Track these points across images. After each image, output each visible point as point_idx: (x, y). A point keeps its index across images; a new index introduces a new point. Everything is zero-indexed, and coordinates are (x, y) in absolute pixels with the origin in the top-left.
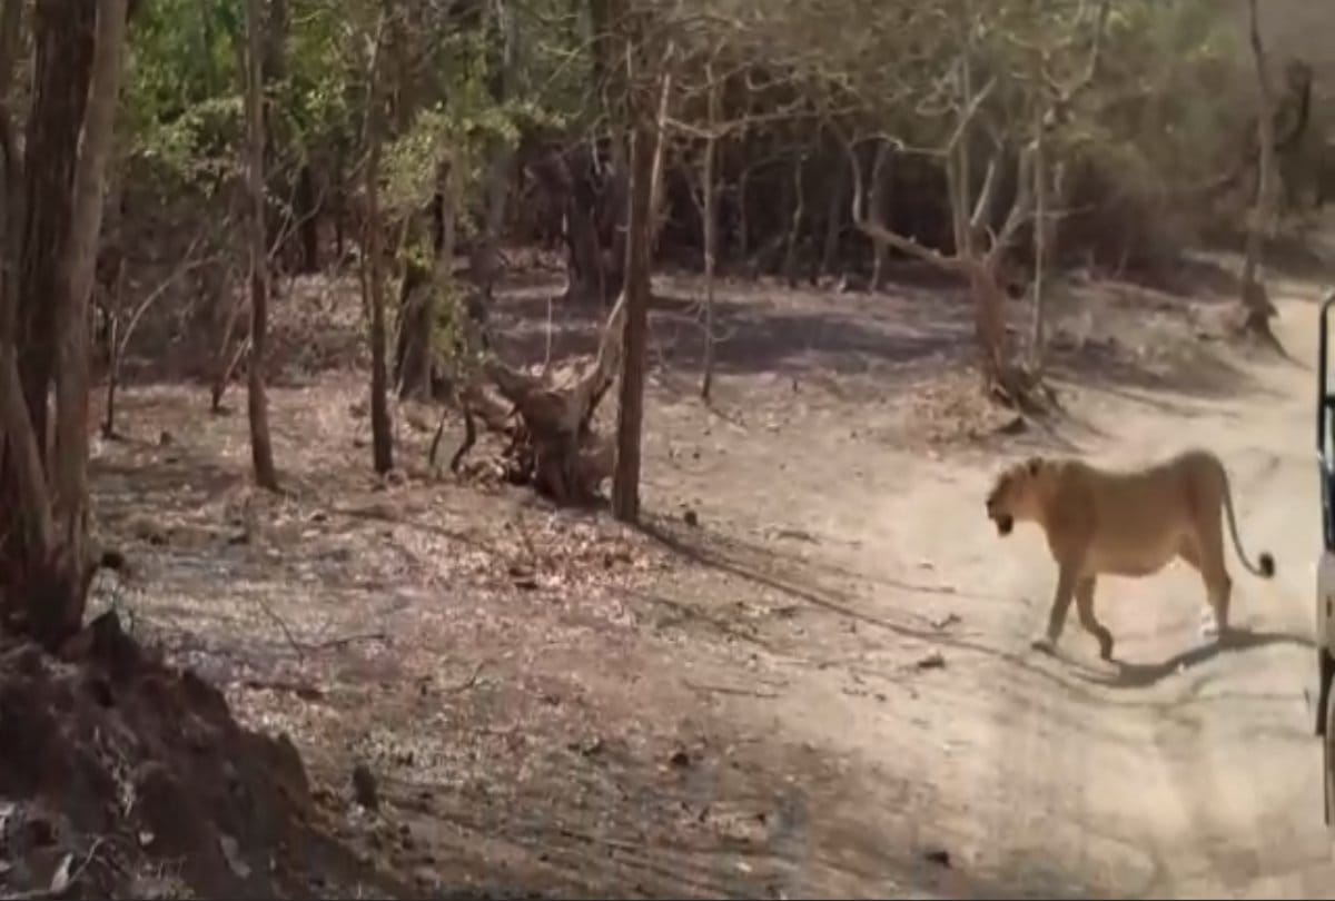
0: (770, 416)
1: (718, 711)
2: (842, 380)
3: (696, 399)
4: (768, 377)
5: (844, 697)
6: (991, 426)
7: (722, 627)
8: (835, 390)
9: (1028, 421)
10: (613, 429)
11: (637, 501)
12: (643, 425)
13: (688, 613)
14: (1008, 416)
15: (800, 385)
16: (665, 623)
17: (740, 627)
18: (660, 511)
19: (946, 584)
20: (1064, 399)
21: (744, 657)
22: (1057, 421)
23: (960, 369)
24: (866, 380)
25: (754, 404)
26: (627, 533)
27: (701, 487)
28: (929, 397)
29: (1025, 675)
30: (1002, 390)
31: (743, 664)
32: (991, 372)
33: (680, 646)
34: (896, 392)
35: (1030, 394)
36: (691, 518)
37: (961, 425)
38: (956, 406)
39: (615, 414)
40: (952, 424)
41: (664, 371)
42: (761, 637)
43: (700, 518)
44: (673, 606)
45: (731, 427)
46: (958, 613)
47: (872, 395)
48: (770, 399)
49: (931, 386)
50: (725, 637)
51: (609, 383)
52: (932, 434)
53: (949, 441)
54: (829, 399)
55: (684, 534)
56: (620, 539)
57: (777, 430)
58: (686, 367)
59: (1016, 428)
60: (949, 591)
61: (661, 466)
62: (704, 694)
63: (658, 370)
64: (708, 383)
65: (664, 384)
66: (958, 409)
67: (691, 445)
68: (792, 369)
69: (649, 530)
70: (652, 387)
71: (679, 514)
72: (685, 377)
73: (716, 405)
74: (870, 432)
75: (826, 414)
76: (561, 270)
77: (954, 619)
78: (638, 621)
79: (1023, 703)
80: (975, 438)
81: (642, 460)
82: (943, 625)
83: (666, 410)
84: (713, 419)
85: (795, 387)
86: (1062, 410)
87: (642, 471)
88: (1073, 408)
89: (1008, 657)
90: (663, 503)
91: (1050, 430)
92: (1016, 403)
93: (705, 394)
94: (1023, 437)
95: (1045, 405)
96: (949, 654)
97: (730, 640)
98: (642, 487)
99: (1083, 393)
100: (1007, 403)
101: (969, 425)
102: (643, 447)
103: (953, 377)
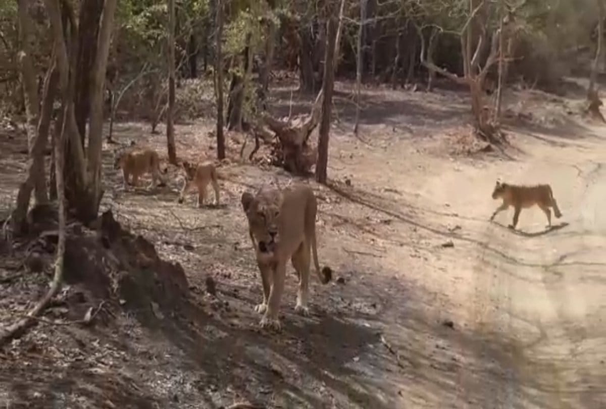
0: (383, 142)
1: (357, 261)
2: (413, 128)
3: (352, 133)
4: (382, 126)
5: (411, 258)
6: (476, 148)
7: (360, 227)
8: (411, 131)
9: (493, 146)
10: (317, 145)
11: (325, 174)
12: (329, 144)
13: (346, 221)
14: (484, 144)
15: (396, 129)
16: (336, 225)
17: (367, 228)
18: (336, 179)
19: (455, 213)
20: (509, 138)
21: (369, 240)
22: (506, 148)
23: (465, 125)
24: (425, 128)
25: (375, 137)
26: (321, 187)
27: (353, 170)
28: (450, 135)
29: (487, 251)
30: (483, 134)
31: (368, 243)
32: (477, 126)
33: (342, 234)
34: (437, 133)
35: (494, 135)
36: (348, 182)
37: (464, 147)
38: (461, 139)
39: (317, 139)
40: (459, 147)
41: (339, 122)
42: (376, 232)
43: (352, 183)
44: (339, 217)
45: (367, 146)
46: (459, 224)
47: (426, 134)
48: (383, 135)
49: (451, 131)
50: (361, 231)
51: (315, 126)
52: (452, 151)
53: (458, 154)
54: (408, 135)
55: (344, 188)
56: (318, 190)
57: (386, 148)
58: (348, 120)
59: (488, 149)
60: (456, 215)
61: (337, 160)
62: (350, 253)
63: (336, 122)
64: (357, 128)
65: (338, 127)
66: (462, 141)
67: (350, 153)
68: (394, 123)
69: (331, 186)
70: (333, 129)
71: (343, 181)
72: (347, 124)
73: (360, 136)
74: (425, 149)
75: (406, 142)
76: (297, 79)
77: (458, 227)
78: (325, 224)
79: (487, 263)
80: (469, 153)
81: (328, 158)
82: (454, 230)
83: (339, 138)
84: (358, 142)
85: (394, 130)
86: (509, 143)
87: (328, 163)
88: (512, 142)
89: (481, 244)
90: (337, 176)
91: (502, 151)
92: (488, 139)
93: (356, 131)
94: (491, 153)
95: (501, 141)
96: (456, 242)
97: (363, 233)
98: (328, 169)
99: (517, 135)
100: (484, 139)
101: (467, 148)
102: (329, 153)
103: (460, 128)
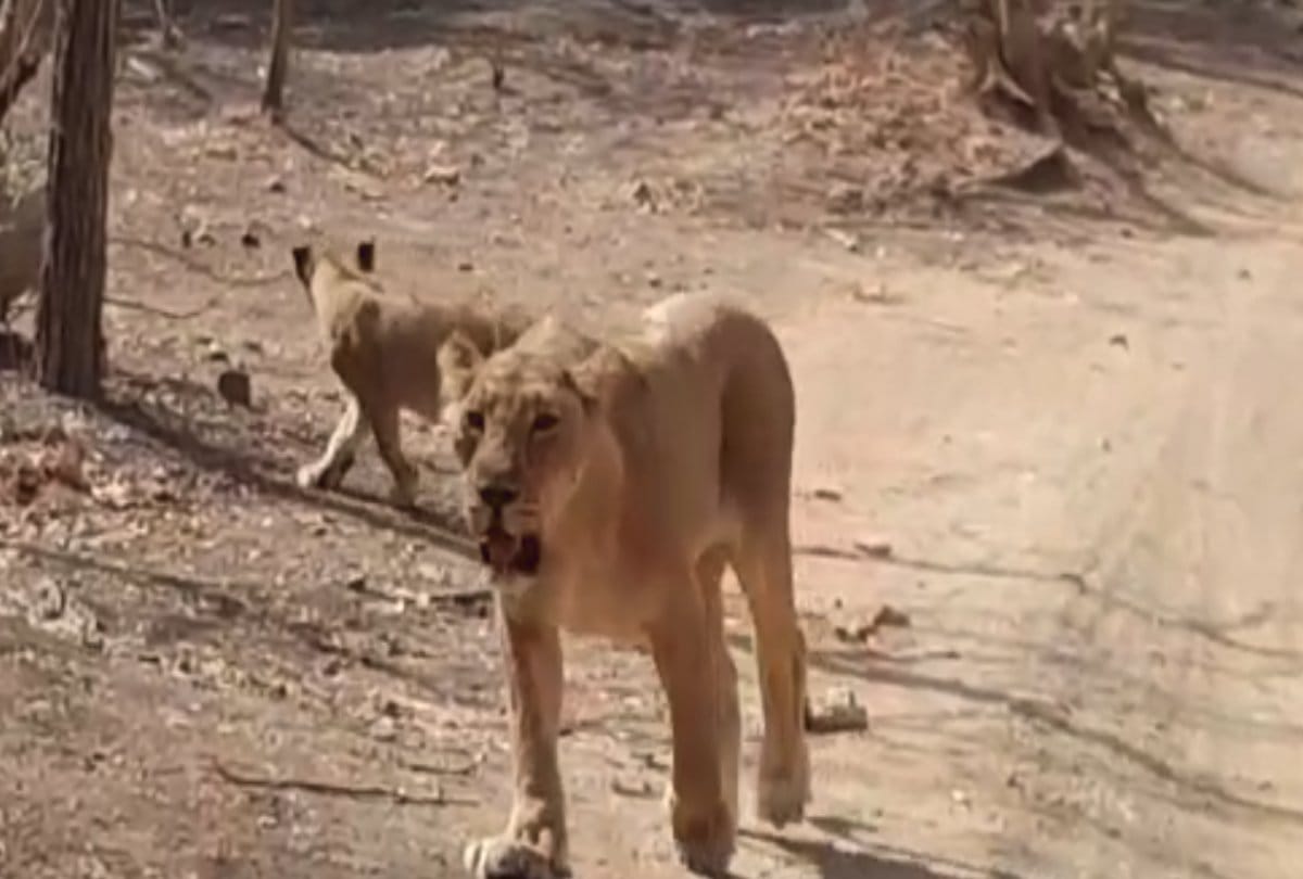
0: (438, 146)
1: (299, 835)
2: (616, 64)
3: (250, 109)
4: (426, 58)
5: (616, 799)
6: (981, 170)
7: (314, 639)
8: (600, 91)
9: (1076, 158)
10: (42, 177)
11: (100, 344)
12: (115, 171)
13: (228, 608)
14: (1038, 147)
15: (510, 73)
16: (167, 631)
17: (354, 640)
18: (158, 370)
19: (873, 540)
20: (1169, 109)
21: (366, 710)
22: (1152, 163)
23: (909, 39)
24: (678, 64)
25: (390, 123)
26: (72, 422)
27: (260, 313)
28: (829, 104)
29: (1061, 743)
30: (1016, 91)
31: (362, 727)
32: (984, 46)
33: (209, 684)
34: (751, 91)
35: (1085, 99)
36: (234, 387)
37: (909, 168)
38: (897, 124)
39: (43, 142)
40: (889, 165)
41: (171, 42)
42: (408, 661)
43: (258, 385)
44: (188, 588)
45: (339, 173)
46: (897, 605)
47: (686, 99)
48: (436, 111)
49: (833, 74)
50: (322, 662)
51: (27, 72)
52: (838, 188)
53: (881, 206)
54: (582, 109)
55: (218, 422)
56: (57, 436)
57: (452, 181)
58: (223, 34)
59: (1047, 176)
60: (882, 553)
61: (158, 266)
62: (267, 796)
63: (156, 39)
64: (277, 73)
65: (171, 74)
66: (905, 133)
67: (238, 217)
68: (484, 36)
69: (128, 413)
70: (141, 83)
71: (207, 377)
72: (219, 57)
73: (295, 122)
74: (684, 186)
75: (574, 144)
77: (887, 618)
78: (100, 627)
79: (1064, 815)
80: (946, 200)
81: (112, 250)
82: (863, 635)
83: (173, 135)
84: (292, 158)
85: (498, 79)
86: (1164, 136)
87: (111, 279)
88: (1187, 129)
89: (1027, 709)
90: (166, 349)
91: (1133, 179)
92: (1049, 120)
93: (272, 98)
94: (1066, 197)
95: (1122, 124)
96: (880, 701)
97: (331, 671)
98: (110, 311)
99: (1213, 93)
100: (1026, 118)
101: (929, 169)
102: (113, 220)
103: (886, 54)
